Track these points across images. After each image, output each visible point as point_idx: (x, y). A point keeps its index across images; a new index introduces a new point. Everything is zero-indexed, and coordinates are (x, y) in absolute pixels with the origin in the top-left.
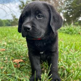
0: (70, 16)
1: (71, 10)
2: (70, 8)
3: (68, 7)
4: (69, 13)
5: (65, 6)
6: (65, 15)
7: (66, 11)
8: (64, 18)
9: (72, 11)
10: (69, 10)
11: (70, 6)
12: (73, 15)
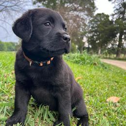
0: (97, 42)
1: (98, 33)
2: (96, 32)
3: (93, 29)
4: (95, 37)
5: (90, 28)
6: (90, 40)
7: (91, 35)
8: (89, 44)
9: (99, 35)
10: (96, 34)
11: (96, 28)
12: (101, 40)
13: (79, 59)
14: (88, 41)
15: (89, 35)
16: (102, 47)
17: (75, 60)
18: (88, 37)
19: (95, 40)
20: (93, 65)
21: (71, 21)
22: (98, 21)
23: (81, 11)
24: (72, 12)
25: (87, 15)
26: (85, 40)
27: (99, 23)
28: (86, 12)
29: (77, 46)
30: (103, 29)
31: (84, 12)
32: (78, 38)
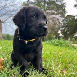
0: (67, 33)
1: (68, 28)
3: (65, 25)
4: (66, 30)
5: (63, 25)
6: (63, 32)
7: (64, 29)
8: (62, 35)
10: (66, 28)
11: (66, 25)
12: (70, 32)
13: (58, 43)
14: (62, 33)
15: (62, 29)
16: (70, 36)
17: (55, 44)
18: (61, 30)
19: (66, 32)
20: (67, 47)
21: (50, 21)
22: (68, 20)
23: (56, 14)
24: (51, 15)
25: (61, 17)
26: (59, 32)
27: (68, 21)
28: (60, 15)
29: (54, 36)
30: (71, 25)
31: (59, 15)
32: (55, 31)
